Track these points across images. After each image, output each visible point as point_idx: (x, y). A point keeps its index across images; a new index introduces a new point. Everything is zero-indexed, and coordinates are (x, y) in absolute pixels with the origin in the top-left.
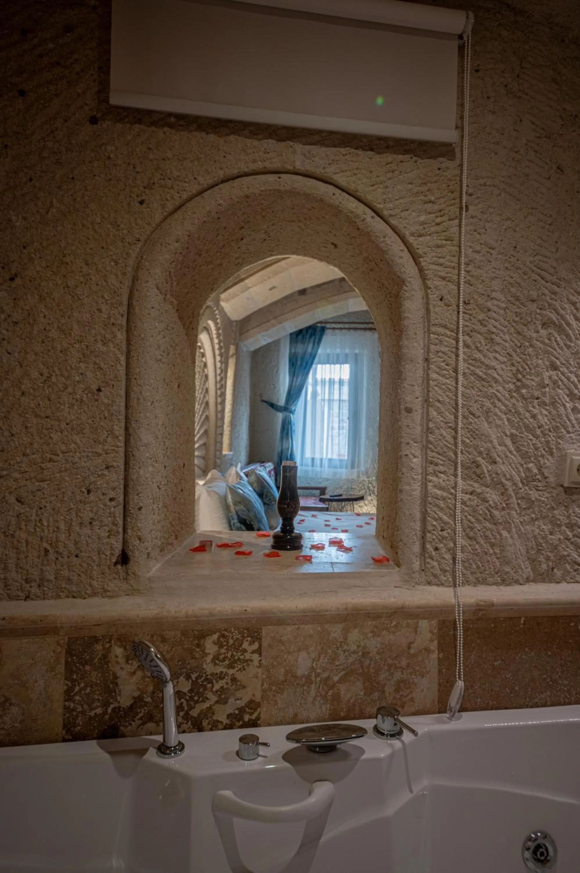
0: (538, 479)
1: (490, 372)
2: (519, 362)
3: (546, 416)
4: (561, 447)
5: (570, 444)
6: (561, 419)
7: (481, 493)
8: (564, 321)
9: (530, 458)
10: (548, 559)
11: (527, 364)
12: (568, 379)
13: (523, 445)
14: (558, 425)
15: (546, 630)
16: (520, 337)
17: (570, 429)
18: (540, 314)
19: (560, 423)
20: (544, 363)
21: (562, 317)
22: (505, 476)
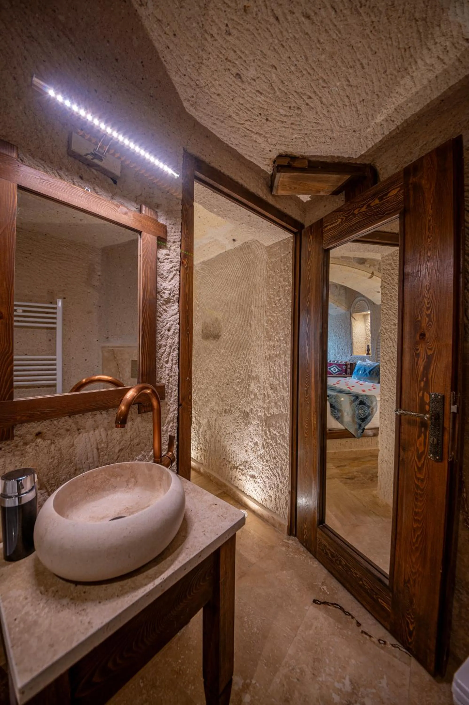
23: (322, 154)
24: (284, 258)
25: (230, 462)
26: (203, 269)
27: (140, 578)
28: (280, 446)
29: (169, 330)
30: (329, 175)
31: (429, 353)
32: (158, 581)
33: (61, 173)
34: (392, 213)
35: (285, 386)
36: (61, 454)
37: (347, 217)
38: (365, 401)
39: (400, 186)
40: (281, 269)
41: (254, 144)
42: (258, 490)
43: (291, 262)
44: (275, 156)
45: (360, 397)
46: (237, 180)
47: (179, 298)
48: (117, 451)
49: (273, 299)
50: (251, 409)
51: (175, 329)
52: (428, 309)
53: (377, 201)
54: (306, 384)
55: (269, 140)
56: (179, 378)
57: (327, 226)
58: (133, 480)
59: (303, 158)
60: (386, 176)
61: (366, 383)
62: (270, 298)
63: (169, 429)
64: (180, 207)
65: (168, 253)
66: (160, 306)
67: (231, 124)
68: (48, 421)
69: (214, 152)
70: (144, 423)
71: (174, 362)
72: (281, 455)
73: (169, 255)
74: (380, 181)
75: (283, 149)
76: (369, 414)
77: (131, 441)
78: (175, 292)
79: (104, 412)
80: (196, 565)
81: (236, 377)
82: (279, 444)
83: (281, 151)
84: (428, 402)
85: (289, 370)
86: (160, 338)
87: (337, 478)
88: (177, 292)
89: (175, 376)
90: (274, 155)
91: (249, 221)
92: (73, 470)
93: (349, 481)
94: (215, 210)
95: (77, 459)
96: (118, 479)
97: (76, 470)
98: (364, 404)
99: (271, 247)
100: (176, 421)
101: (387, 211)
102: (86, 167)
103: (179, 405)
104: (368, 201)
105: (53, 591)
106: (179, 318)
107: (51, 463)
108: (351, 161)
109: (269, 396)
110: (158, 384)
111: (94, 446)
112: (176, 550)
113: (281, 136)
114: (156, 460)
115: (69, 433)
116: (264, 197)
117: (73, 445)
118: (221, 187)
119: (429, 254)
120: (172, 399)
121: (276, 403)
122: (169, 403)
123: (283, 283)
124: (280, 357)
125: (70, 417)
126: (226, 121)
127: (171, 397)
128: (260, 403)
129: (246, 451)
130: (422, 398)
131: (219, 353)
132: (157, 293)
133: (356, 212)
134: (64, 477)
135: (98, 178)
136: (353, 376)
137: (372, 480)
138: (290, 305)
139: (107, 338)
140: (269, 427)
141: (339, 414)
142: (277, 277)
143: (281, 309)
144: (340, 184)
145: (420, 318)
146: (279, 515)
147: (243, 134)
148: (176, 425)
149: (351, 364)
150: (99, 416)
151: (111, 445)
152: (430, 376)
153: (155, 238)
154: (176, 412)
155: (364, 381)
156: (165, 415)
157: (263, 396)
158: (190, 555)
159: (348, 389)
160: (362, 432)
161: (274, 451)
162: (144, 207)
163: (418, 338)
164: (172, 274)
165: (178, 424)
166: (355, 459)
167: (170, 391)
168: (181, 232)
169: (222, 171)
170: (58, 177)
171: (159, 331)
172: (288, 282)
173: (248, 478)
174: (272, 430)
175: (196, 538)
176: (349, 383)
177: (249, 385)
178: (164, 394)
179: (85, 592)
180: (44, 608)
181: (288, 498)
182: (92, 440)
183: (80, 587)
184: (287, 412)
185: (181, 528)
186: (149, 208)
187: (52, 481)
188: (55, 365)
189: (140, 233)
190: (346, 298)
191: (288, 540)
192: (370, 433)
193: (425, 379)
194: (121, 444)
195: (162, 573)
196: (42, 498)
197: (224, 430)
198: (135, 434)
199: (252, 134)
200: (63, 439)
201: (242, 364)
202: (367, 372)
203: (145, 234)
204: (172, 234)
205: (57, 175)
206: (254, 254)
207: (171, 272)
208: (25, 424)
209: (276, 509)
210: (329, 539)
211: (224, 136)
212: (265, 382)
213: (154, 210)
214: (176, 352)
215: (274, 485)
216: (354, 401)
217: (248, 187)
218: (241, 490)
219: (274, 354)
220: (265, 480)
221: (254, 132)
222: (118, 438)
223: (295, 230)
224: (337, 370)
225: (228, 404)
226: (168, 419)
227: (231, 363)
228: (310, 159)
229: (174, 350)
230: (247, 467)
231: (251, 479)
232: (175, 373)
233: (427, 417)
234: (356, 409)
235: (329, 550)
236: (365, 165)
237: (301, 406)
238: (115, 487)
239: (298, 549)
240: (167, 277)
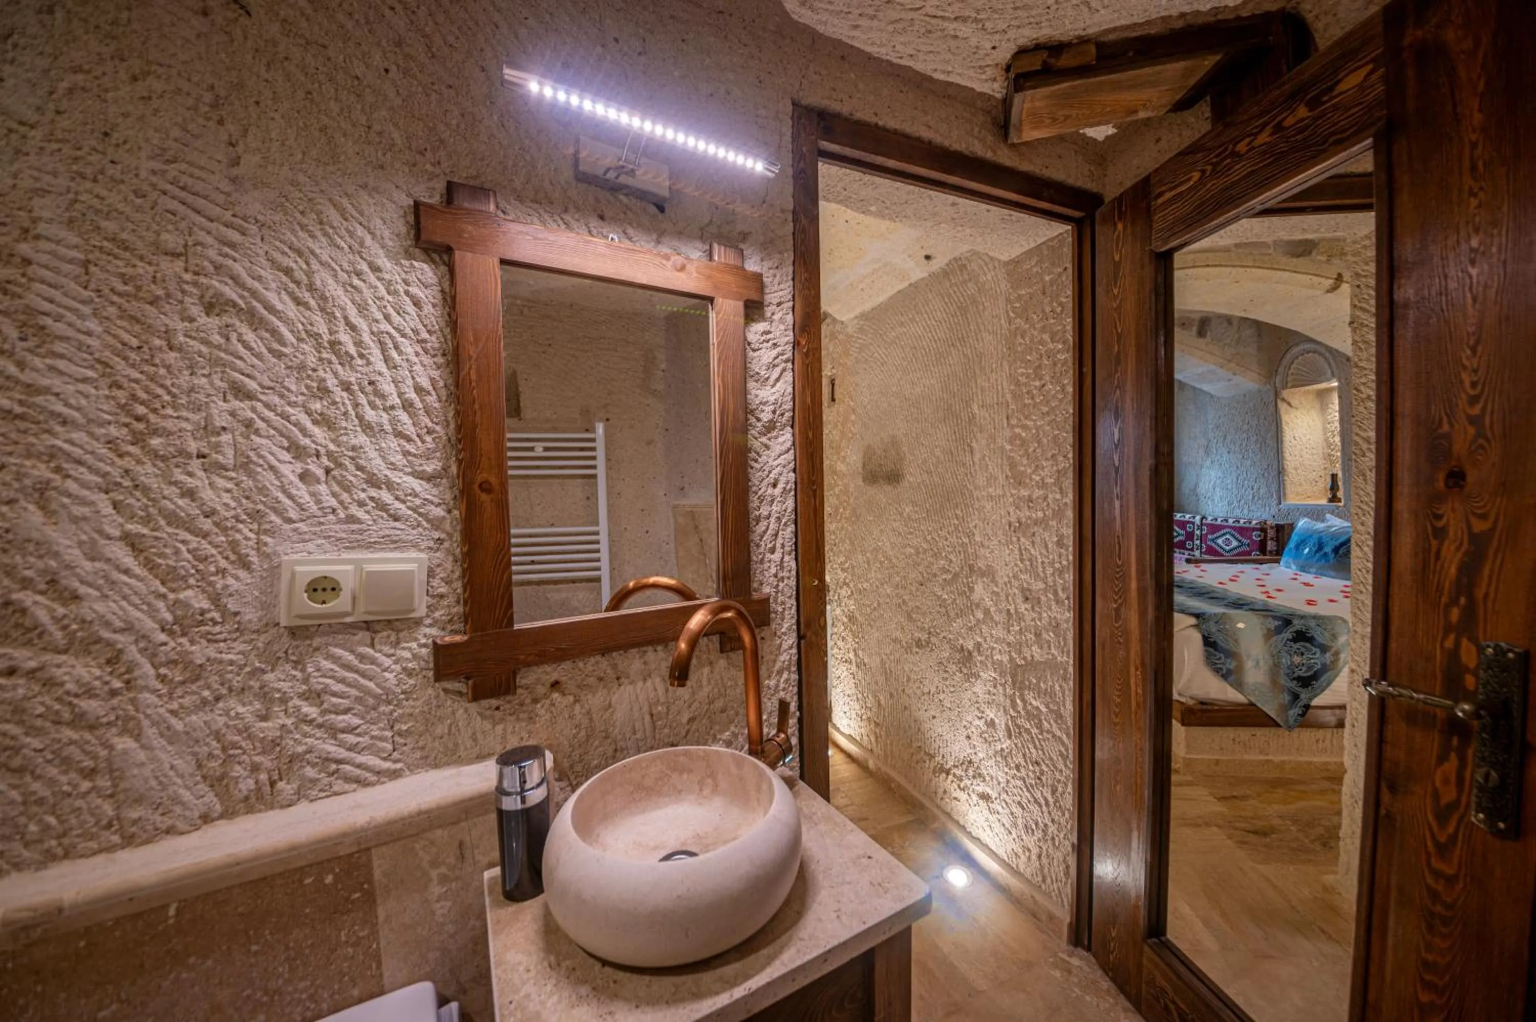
0: (212, 620)
1: (39, 400)
2: (136, 381)
3: (228, 491)
4: (268, 550)
5: (294, 542)
6: (266, 496)
7: (41, 668)
8: (259, 301)
9: (184, 578)
10: (255, 768)
11: (162, 386)
12: (286, 417)
13: (162, 555)
14: (260, 507)
15: (240, 910)
16: (137, 328)
17: (293, 514)
18: (195, 284)
19: (264, 503)
20: (212, 384)
21: (254, 294)
22: (108, 624)
23: (1136, 19)
24: (1051, 285)
25: (932, 757)
26: (861, 330)
27: (707, 977)
28: (1049, 736)
29: (775, 486)
30: (1158, 68)
31: (1479, 526)
32: (739, 992)
33: (567, 217)
34: (1348, 138)
35: (1062, 595)
36: (591, 720)
37: (1215, 165)
38: (1312, 633)
39: (1373, 60)
40: (1043, 311)
41: (953, 43)
42: (997, 827)
43: (1069, 293)
44: (1009, 56)
45: (1295, 622)
46: (917, 134)
47: (793, 417)
48: (685, 720)
49: (1025, 384)
50: (978, 646)
51: (787, 483)
52: (1473, 400)
53: (1302, 112)
54: (1116, 593)
55: (989, 25)
56: (798, 582)
57: (1160, 195)
58: (710, 781)
59: (1083, 41)
60: (1337, 33)
61: (1326, 581)
62: (1018, 384)
63: (782, 686)
64: (790, 227)
65: (768, 328)
66: (756, 438)
67: (894, 15)
68: (568, 662)
69: (861, 86)
70: (733, 672)
71: (787, 549)
72: (1051, 759)
73: (769, 332)
74: (1316, 49)
75: (1027, 35)
76: (1325, 669)
77: (710, 703)
78: (784, 407)
79: (659, 648)
80: (817, 976)
81: (940, 569)
82: (1048, 732)
83: (1022, 42)
84: (1472, 665)
85: (1071, 558)
86: (756, 503)
87: (1220, 827)
88: (789, 406)
89: (789, 578)
90: (1005, 54)
91: (955, 216)
92: (610, 751)
93: (1252, 838)
94: (873, 208)
95: (616, 731)
96: (685, 776)
97: (616, 750)
98: (1310, 640)
99: (1016, 262)
100: (794, 669)
101: (1333, 134)
102: (608, 195)
103: (800, 637)
104: (1276, 116)
105: (567, 968)
106: (795, 459)
107: (575, 737)
108: (1220, 17)
109: (1020, 618)
110: (755, 596)
111: (646, 709)
112: (779, 937)
113: (1016, 9)
114: (753, 747)
115: (602, 684)
116: (989, 155)
117: (610, 705)
118: (879, 160)
119: (1474, 243)
120: (786, 625)
121: (1038, 635)
122: (779, 633)
123: (1051, 346)
124: (1047, 525)
125: (603, 655)
126: (880, 15)
127: (783, 619)
128: (999, 632)
129: (968, 737)
130: (1454, 654)
131: (901, 514)
132: (746, 413)
133: (1242, 147)
134: (596, 762)
135: (631, 210)
136: (1284, 559)
137: (1324, 845)
138: (1070, 397)
139: (682, 489)
140: (1021, 689)
141: (1232, 665)
142: (1036, 333)
143: (1045, 409)
144: (1192, 81)
145: (1446, 427)
146: (1048, 895)
147: (923, 30)
148: (795, 676)
149: (1279, 528)
150: (651, 655)
151: (674, 709)
152: (1480, 593)
153: (741, 304)
154: (794, 651)
155: (1320, 573)
156: (773, 657)
157: (1004, 614)
158: (805, 955)
159: (1263, 597)
160: (1303, 715)
161: (1035, 747)
162: (716, 246)
163: (1441, 484)
164: (778, 370)
165: (800, 674)
166: (1275, 784)
167: (780, 609)
168: (793, 279)
169: (881, 123)
170: (563, 226)
171: (754, 489)
172: (1064, 343)
173: (975, 798)
174: (1029, 696)
175: (820, 920)
176: (1267, 581)
177: (971, 590)
178: (769, 613)
179: (615, 982)
180: (551, 994)
181: (1072, 861)
182: (641, 698)
183: (608, 969)
184: (1067, 659)
185: (790, 895)
186: (725, 246)
187: (578, 768)
188: (598, 542)
189: (711, 300)
190: (1259, 349)
191: (1069, 956)
192: (1329, 717)
193: (1463, 600)
194: (693, 707)
195: (747, 977)
196: (562, 796)
197: (917, 684)
198: (716, 690)
199: (946, 24)
200: (594, 694)
201: (954, 540)
202: (1328, 549)
203: (721, 300)
204: (776, 288)
205: (561, 222)
206: (976, 284)
207: (774, 366)
208: (535, 668)
209: (1040, 879)
210: (1174, 978)
211: (882, 45)
212: (1010, 582)
213: (737, 248)
214: (791, 528)
215: (1037, 824)
216: (1278, 631)
217: (946, 143)
218: (957, 823)
219: (1030, 518)
220: (1014, 810)
221: (949, 18)
222: (687, 697)
223: (1077, 214)
224: (1235, 543)
225: (923, 629)
226: (778, 665)
227: (929, 538)
228: (1102, 39)
229: (785, 524)
230: (971, 773)
231: (981, 802)
232: (790, 571)
233: (1463, 711)
234: (1284, 654)
235: (1174, 1002)
236: (1267, 15)
237: (1103, 648)
238: (680, 792)
239: (1094, 982)
240: (767, 379)
